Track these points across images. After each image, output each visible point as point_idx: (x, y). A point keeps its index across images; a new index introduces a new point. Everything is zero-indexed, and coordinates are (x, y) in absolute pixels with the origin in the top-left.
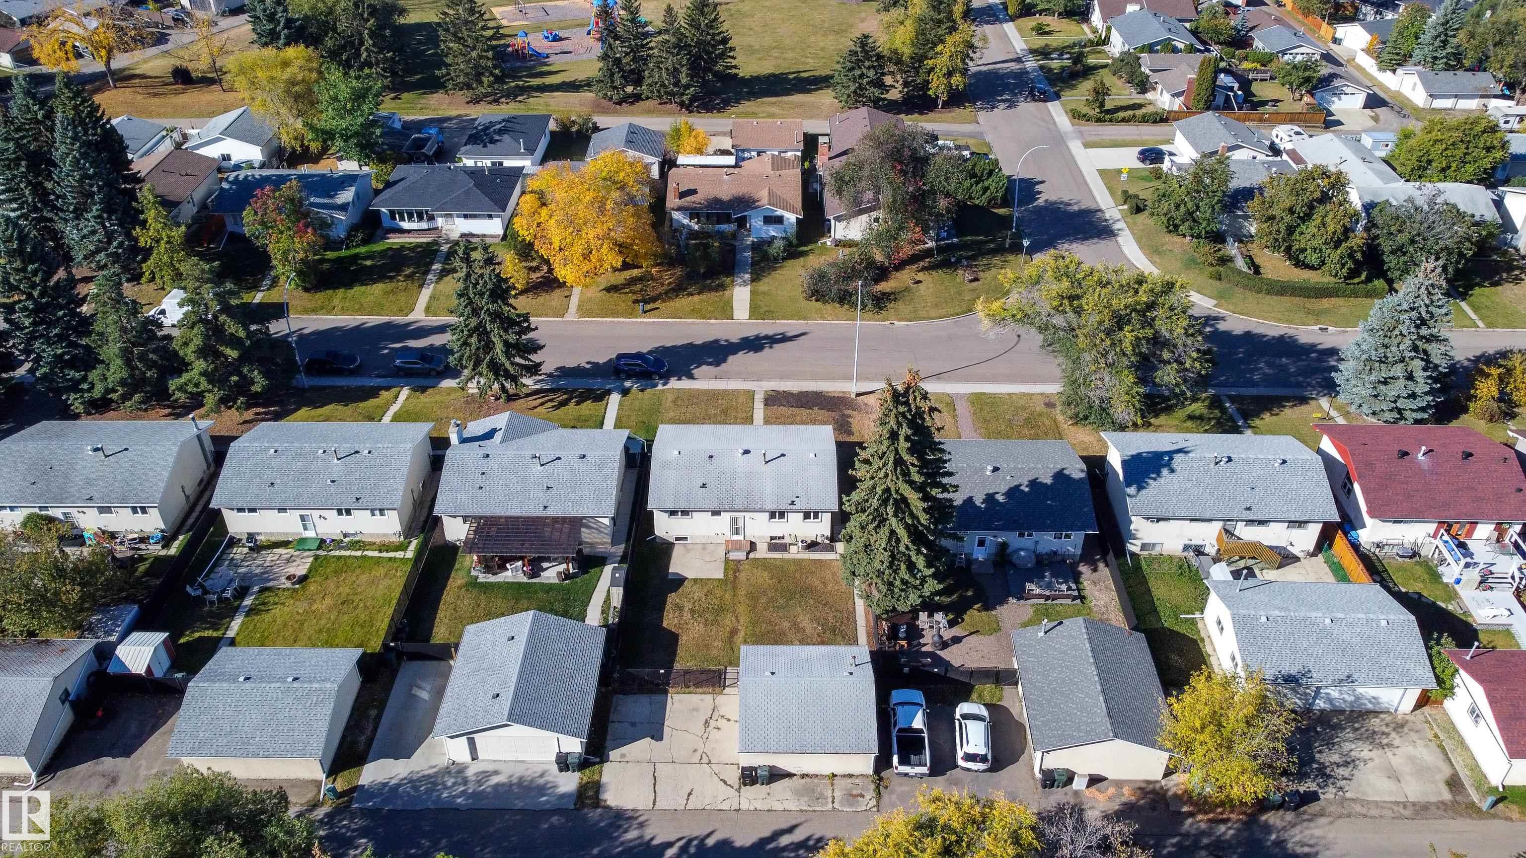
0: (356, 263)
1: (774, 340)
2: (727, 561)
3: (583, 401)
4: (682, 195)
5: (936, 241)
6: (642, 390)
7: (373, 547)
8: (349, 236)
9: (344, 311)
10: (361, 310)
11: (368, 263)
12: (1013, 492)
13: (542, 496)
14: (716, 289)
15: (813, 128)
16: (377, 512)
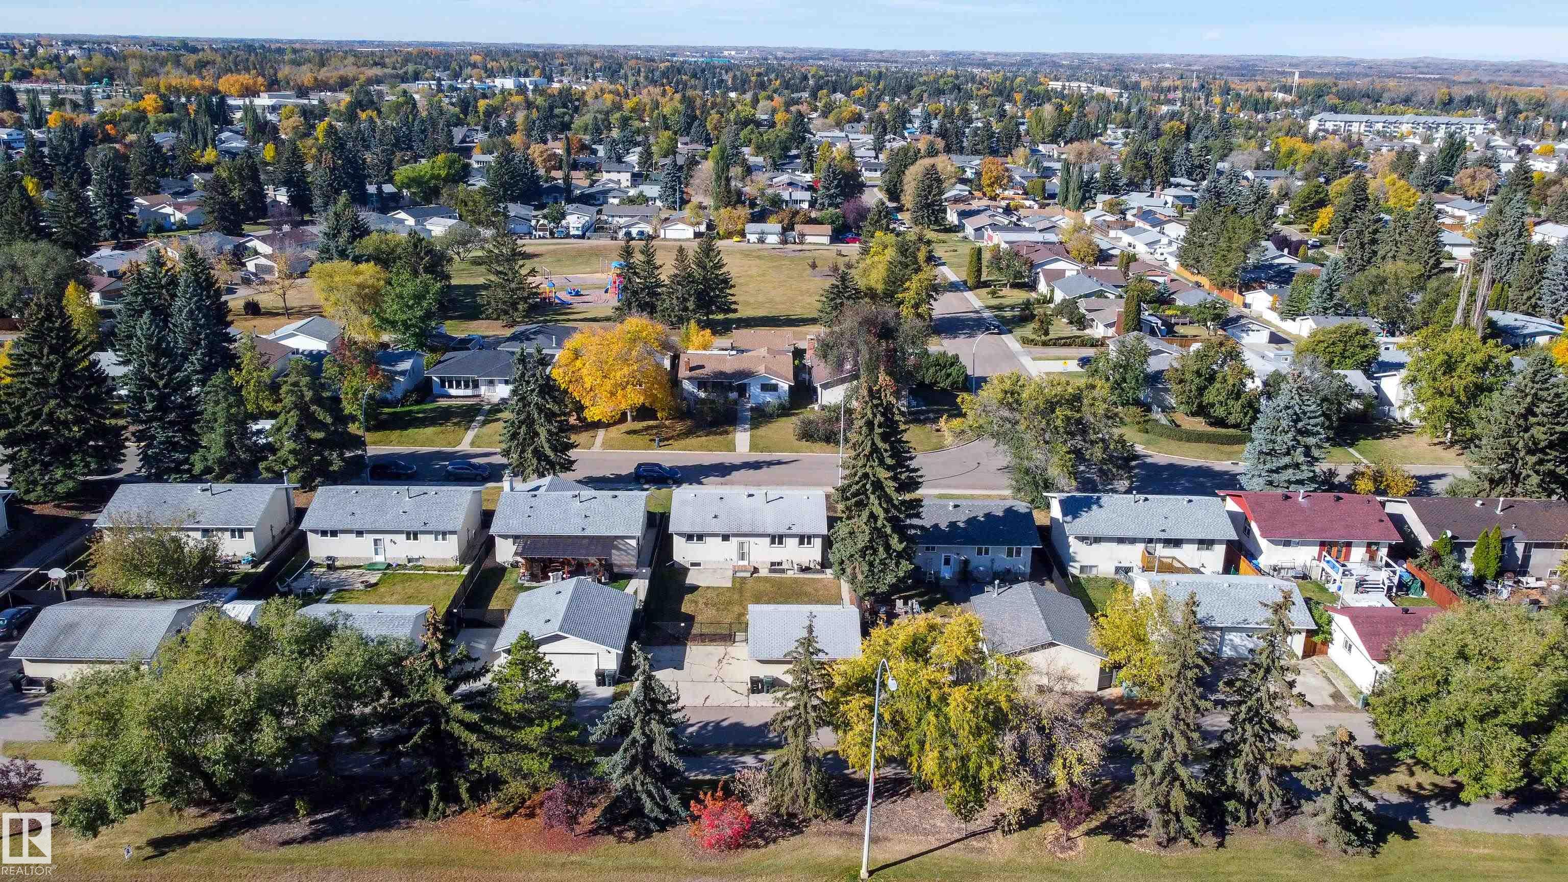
0: (410, 416)
1: (770, 464)
2: (734, 578)
4: (691, 369)
5: (908, 407)
6: (659, 489)
7: (434, 569)
8: (406, 396)
9: (400, 443)
10: (414, 443)
11: (421, 415)
12: (972, 521)
13: (581, 522)
14: (721, 434)
15: (802, 345)
16: (440, 537)
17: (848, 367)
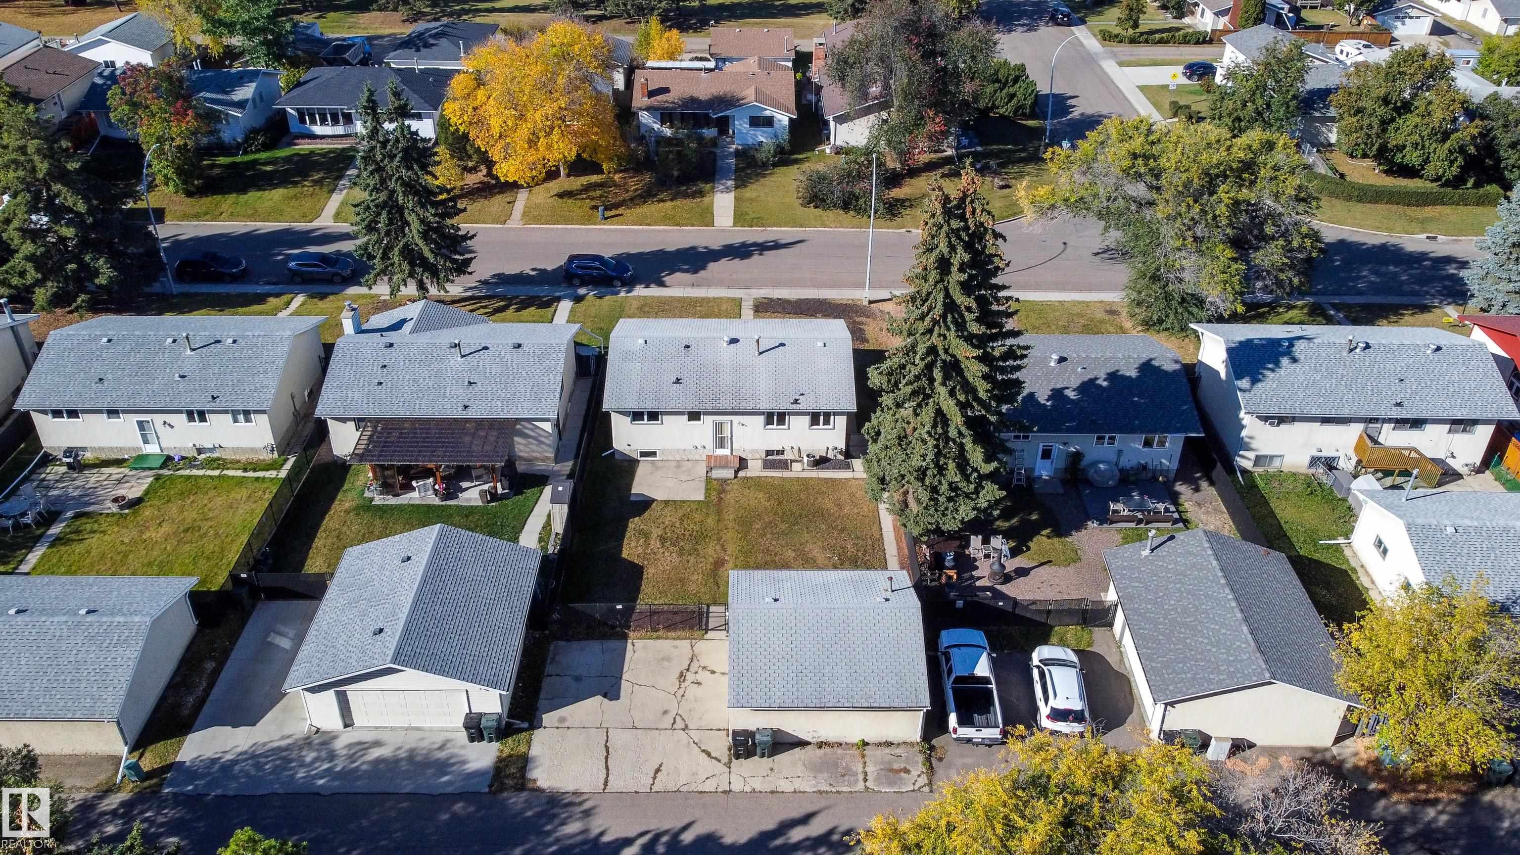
0: (254, 169)
1: (763, 247)
2: (708, 480)
3: (525, 308)
4: (651, 94)
5: (957, 149)
6: (600, 298)
7: (236, 466)
8: (247, 139)
9: (232, 217)
10: (254, 216)
11: (269, 168)
12: (1088, 387)
13: (463, 394)
14: (693, 195)
15: (806, 46)
16: (241, 417)
17: (875, 90)
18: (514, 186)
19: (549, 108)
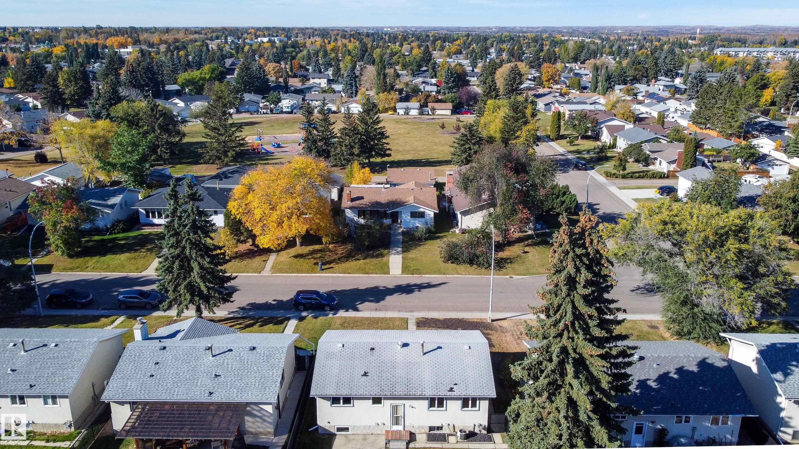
0: (113, 242)
1: (420, 287)
2: (387, 448)
3: (266, 325)
4: (353, 200)
5: (534, 230)
6: (316, 318)
7: (42, 438)
8: (113, 225)
9: (94, 269)
10: (108, 269)
11: (122, 242)
12: (664, 379)
13: (209, 384)
14: (377, 256)
15: (441, 180)
16: (50, 401)
17: (485, 197)
18: (268, 251)
19: (290, 203)
